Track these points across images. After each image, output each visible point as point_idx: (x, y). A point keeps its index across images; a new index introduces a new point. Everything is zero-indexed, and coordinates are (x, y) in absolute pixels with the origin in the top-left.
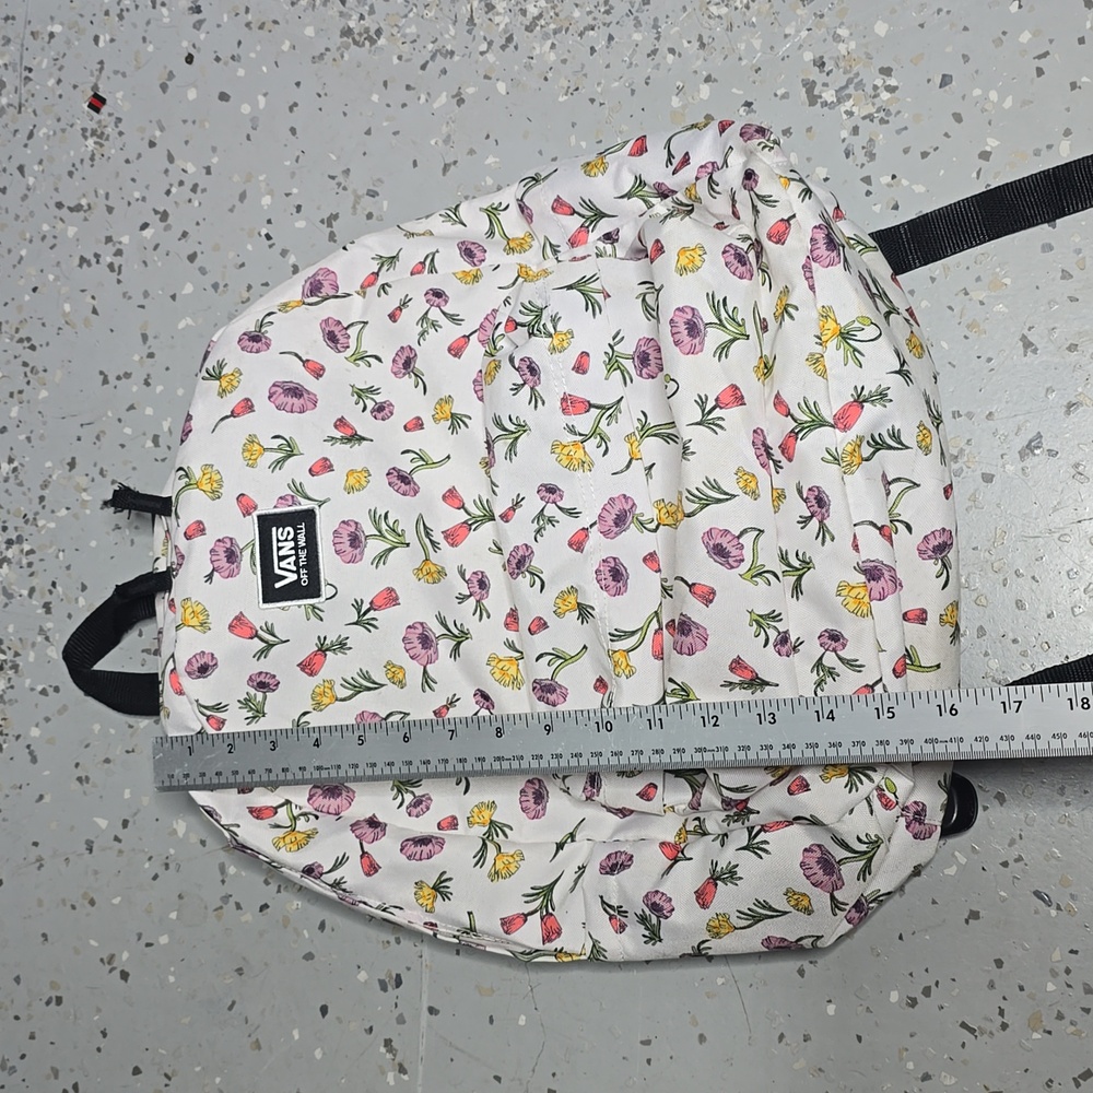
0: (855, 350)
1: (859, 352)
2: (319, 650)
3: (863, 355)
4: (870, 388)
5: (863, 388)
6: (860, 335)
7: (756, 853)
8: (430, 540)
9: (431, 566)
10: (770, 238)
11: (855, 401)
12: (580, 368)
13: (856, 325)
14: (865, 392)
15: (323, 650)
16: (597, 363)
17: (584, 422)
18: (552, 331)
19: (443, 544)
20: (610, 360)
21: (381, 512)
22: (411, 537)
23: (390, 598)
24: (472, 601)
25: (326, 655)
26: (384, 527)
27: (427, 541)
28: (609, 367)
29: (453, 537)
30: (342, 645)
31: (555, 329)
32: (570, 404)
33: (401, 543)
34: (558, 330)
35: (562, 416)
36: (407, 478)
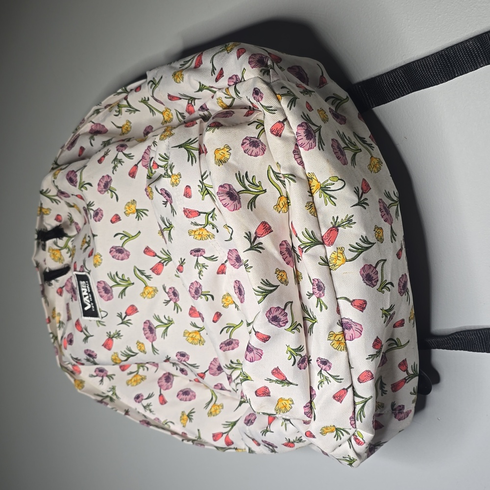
0: (330, 196)
1: (333, 197)
2: (109, 338)
3: (335, 199)
4: (342, 217)
5: (337, 217)
6: (332, 188)
8: (145, 276)
9: (149, 289)
10: (272, 131)
11: (333, 227)
12: (187, 194)
13: (329, 182)
14: (339, 220)
15: (111, 338)
16: (195, 190)
17: (201, 220)
18: (171, 174)
19: (153, 275)
20: (202, 189)
21: (113, 273)
22: (133, 279)
23: (133, 310)
24: (172, 303)
25: (113, 340)
26: (118, 280)
27: (143, 277)
28: (202, 193)
29: (156, 270)
30: (118, 335)
31: (172, 173)
32: (189, 213)
33: (130, 284)
34: (173, 173)
35: (188, 219)
36: (121, 249)
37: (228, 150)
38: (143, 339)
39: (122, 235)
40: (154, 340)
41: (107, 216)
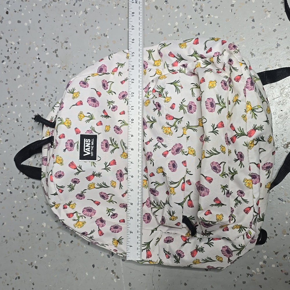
0: (255, 114)
3: (257, 116)
4: (258, 125)
5: (256, 125)
6: (257, 110)
7: (210, 245)
9: (125, 154)
10: (235, 79)
11: (253, 129)
12: (172, 107)
13: (256, 107)
14: (257, 126)
15: (94, 175)
16: (177, 107)
17: (172, 122)
18: (165, 96)
20: (181, 106)
21: (112, 138)
22: (119, 146)
23: (114, 162)
25: (94, 177)
26: (113, 143)
27: (124, 147)
28: (180, 108)
30: (99, 175)
32: (168, 117)
33: (117, 147)
34: (167, 96)
35: (166, 120)
36: (119, 128)
37: (215, 83)
38: (115, 179)
39: (122, 122)
40: (122, 181)
41: (119, 110)
